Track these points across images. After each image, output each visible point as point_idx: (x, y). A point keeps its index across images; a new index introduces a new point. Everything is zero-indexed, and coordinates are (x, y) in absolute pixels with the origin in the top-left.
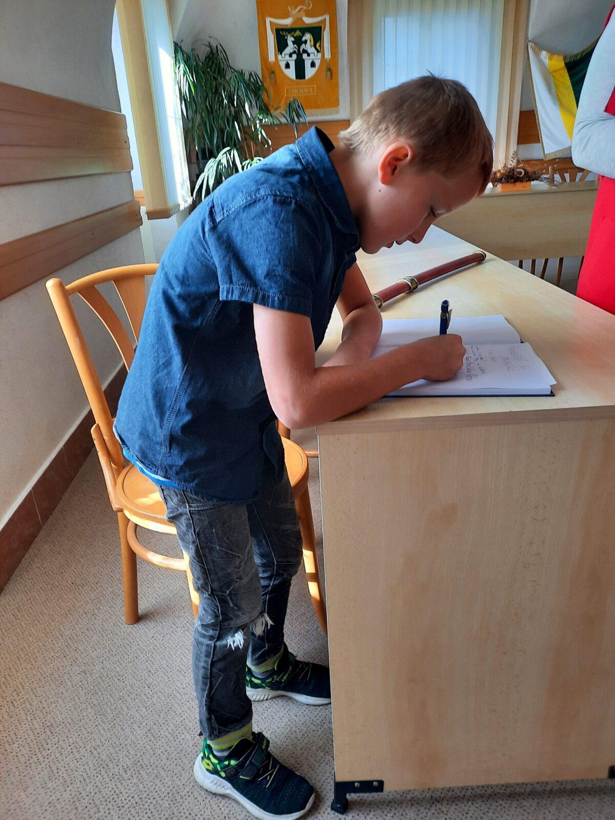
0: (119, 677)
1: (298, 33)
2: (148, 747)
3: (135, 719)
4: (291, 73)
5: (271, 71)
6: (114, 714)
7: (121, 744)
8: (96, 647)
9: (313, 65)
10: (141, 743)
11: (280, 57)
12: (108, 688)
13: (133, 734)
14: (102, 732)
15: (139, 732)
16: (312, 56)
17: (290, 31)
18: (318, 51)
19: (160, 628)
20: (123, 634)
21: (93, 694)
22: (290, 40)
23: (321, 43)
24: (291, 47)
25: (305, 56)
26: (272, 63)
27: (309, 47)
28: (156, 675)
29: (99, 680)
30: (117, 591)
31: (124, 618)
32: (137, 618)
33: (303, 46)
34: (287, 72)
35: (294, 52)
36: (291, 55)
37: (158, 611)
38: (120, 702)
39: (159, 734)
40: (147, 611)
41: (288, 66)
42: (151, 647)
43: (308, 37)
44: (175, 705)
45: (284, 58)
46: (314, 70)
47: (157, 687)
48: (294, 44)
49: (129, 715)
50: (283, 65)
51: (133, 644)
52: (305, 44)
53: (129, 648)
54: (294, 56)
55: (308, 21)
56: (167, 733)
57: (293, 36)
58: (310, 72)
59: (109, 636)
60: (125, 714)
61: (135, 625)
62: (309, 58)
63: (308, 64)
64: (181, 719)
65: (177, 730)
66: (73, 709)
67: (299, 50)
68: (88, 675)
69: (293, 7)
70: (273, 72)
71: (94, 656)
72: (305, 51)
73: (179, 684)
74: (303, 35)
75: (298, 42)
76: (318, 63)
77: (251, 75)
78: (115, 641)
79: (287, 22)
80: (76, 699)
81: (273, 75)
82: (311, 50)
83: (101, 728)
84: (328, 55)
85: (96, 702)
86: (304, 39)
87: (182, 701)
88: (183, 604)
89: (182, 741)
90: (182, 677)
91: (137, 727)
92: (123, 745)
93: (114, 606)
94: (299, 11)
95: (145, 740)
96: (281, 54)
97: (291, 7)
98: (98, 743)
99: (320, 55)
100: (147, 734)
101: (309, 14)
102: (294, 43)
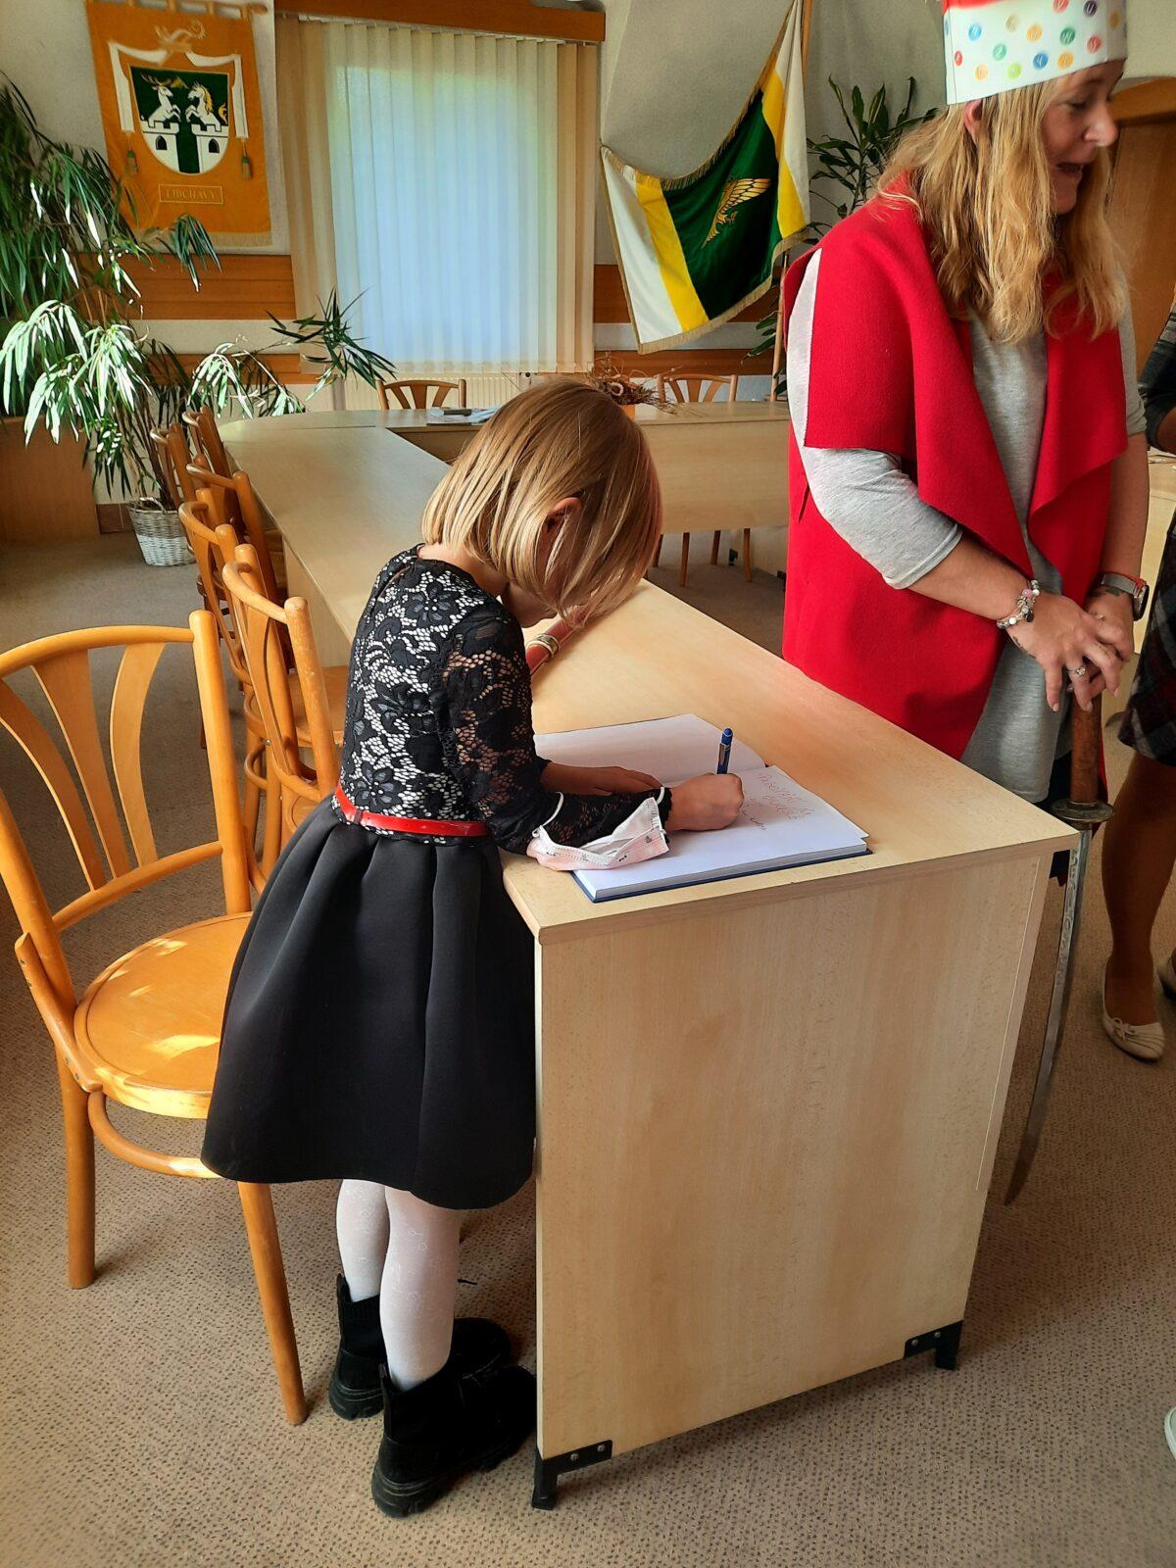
0: (94, 1386)
1: (178, 83)
2: (192, 1491)
3: (151, 1448)
4: (170, 158)
5: (130, 150)
6: (108, 1451)
7: (138, 1500)
8: (28, 1342)
9: (213, 147)
10: (178, 1487)
11: (144, 125)
12: (80, 1409)
13: (157, 1477)
14: (94, 1489)
15: (167, 1470)
16: (209, 131)
17: (164, 76)
18: (223, 123)
19: (145, 1284)
20: (74, 1308)
21: (52, 1428)
22: (164, 94)
23: (226, 107)
24: (165, 109)
25: (196, 129)
26: (128, 135)
27: (203, 112)
28: (164, 1367)
29: (56, 1399)
30: (32, 1231)
31: (65, 1278)
32: (94, 1272)
33: (191, 110)
34: (160, 154)
35: (174, 119)
36: (167, 124)
37: (130, 1254)
38: (113, 1427)
39: (206, 1465)
40: (108, 1257)
41: (162, 144)
42: (138, 1321)
43: (199, 92)
44: (220, 1409)
45: (152, 130)
46: (216, 158)
47: (174, 1387)
48: (172, 104)
49: (138, 1446)
50: (151, 141)
51: (102, 1321)
52: (196, 106)
53: (95, 1331)
54: (175, 128)
55: (199, 61)
56: (219, 1460)
57: (168, 87)
58: (207, 161)
59: (48, 1317)
60: (128, 1447)
61: (93, 1287)
62: (204, 133)
63: (203, 145)
64: (238, 1430)
65: (236, 1450)
66: (19, 1464)
67: (183, 115)
68: (29, 1395)
69: (165, 29)
70: (132, 154)
71: (30, 1360)
72: (196, 120)
73: (216, 1374)
74: (191, 89)
75: (180, 99)
76: (223, 144)
77: (86, 156)
78: (63, 1323)
79: (156, 57)
80: (20, 1444)
81: (131, 160)
82: (209, 119)
83: (88, 1483)
84: (242, 132)
85: (64, 1441)
86: (192, 95)
87: (230, 1402)
88: (178, 1231)
89: (251, 1466)
90: (216, 1361)
91: (160, 1463)
92: (144, 1499)
93: (37, 1260)
94: (180, 38)
95: (183, 1481)
96: (147, 119)
97: (161, 29)
98: (93, 1509)
99: (226, 129)
100: (183, 1470)
101: (201, 49)
102: (172, 101)
